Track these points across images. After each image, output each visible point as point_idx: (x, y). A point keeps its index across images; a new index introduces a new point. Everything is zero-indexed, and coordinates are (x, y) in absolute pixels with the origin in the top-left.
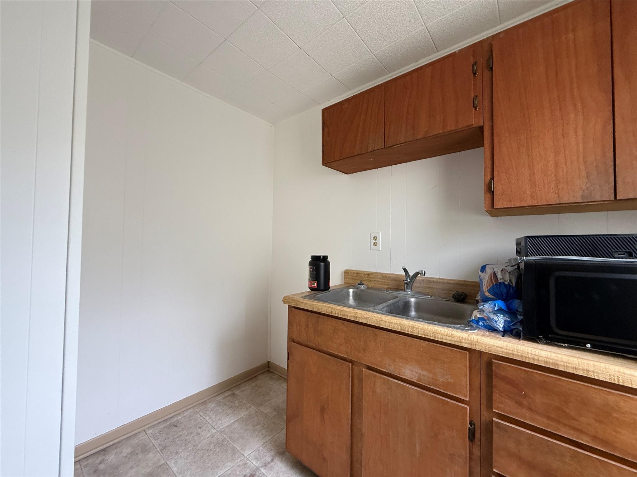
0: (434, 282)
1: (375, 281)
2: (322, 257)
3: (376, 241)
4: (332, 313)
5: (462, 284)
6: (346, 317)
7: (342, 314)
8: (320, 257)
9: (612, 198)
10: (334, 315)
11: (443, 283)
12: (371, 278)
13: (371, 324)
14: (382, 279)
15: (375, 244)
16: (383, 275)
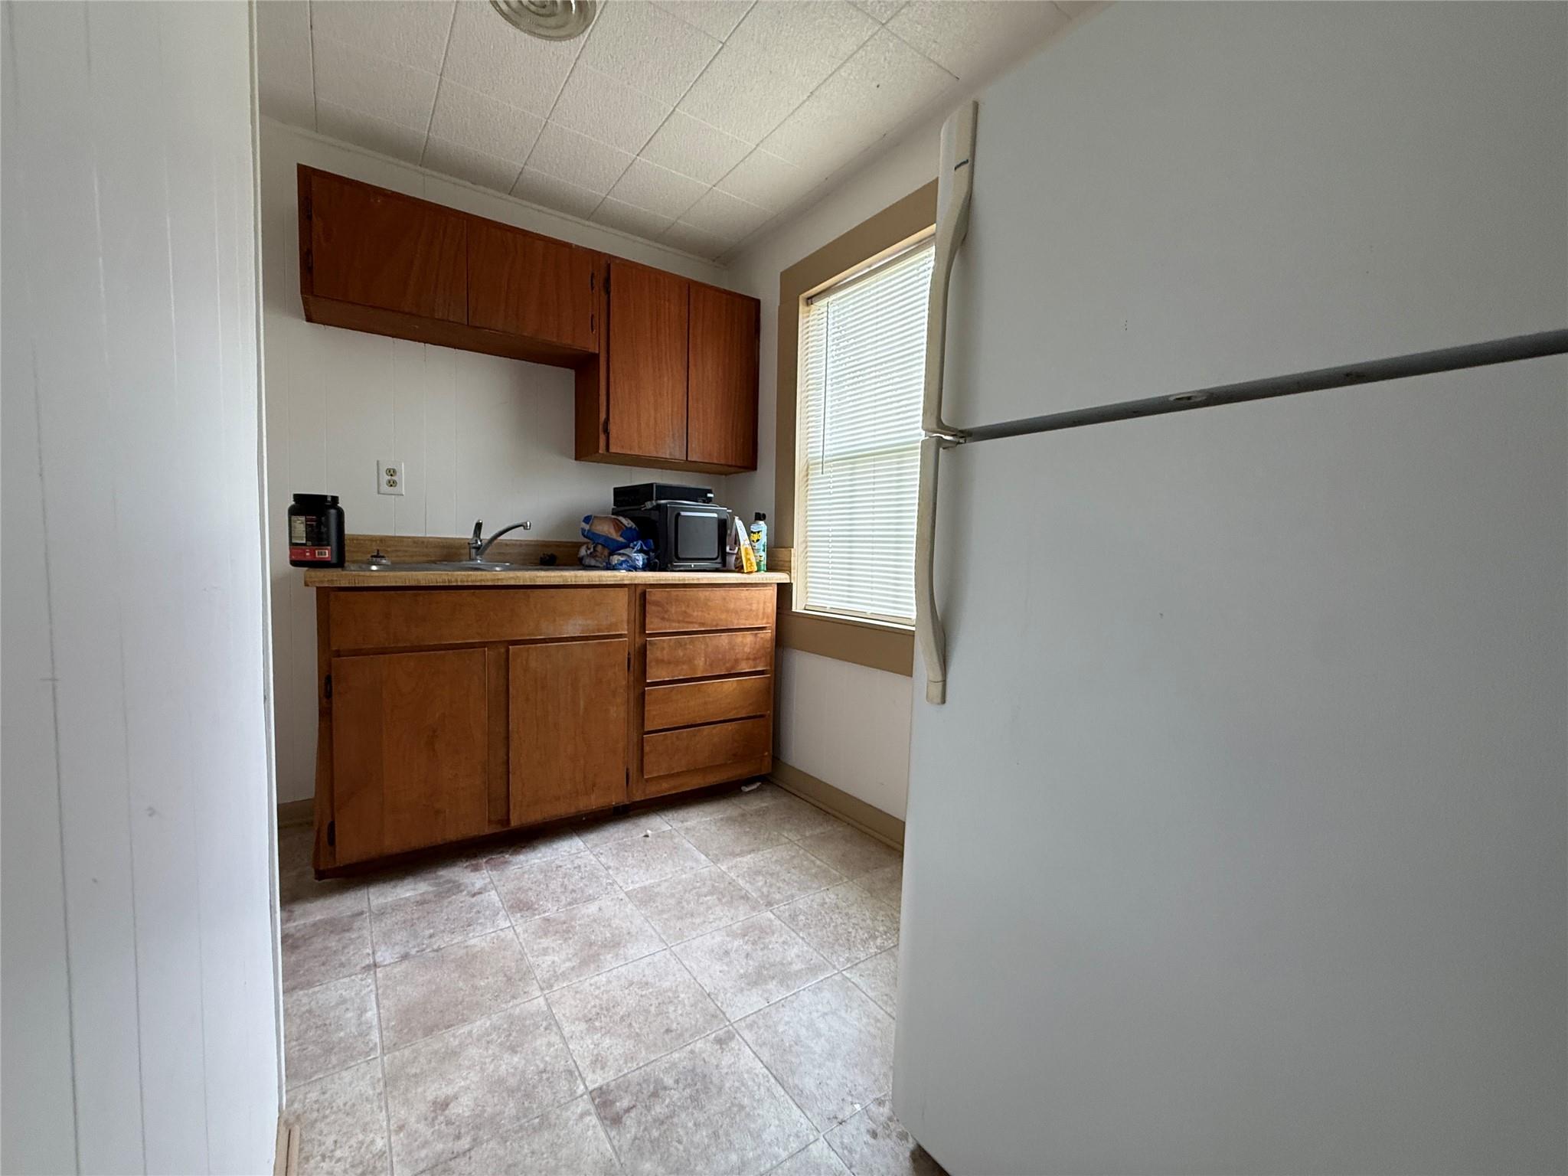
0: (507, 545)
1: (397, 551)
2: (329, 499)
3: (393, 478)
4: (449, 582)
5: (545, 545)
6: (478, 584)
7: (470, 579)
8: (326, 497)
9: (685, 459)
10: (454, 584)
11: (521, 545)
12: (388, 547)
13: (522, 583)
14: (416, 547)
15: (392, 484)
16: (416, 540)
